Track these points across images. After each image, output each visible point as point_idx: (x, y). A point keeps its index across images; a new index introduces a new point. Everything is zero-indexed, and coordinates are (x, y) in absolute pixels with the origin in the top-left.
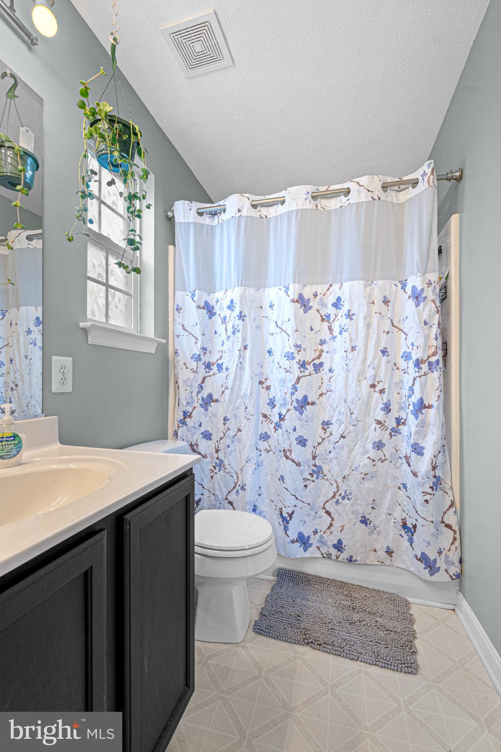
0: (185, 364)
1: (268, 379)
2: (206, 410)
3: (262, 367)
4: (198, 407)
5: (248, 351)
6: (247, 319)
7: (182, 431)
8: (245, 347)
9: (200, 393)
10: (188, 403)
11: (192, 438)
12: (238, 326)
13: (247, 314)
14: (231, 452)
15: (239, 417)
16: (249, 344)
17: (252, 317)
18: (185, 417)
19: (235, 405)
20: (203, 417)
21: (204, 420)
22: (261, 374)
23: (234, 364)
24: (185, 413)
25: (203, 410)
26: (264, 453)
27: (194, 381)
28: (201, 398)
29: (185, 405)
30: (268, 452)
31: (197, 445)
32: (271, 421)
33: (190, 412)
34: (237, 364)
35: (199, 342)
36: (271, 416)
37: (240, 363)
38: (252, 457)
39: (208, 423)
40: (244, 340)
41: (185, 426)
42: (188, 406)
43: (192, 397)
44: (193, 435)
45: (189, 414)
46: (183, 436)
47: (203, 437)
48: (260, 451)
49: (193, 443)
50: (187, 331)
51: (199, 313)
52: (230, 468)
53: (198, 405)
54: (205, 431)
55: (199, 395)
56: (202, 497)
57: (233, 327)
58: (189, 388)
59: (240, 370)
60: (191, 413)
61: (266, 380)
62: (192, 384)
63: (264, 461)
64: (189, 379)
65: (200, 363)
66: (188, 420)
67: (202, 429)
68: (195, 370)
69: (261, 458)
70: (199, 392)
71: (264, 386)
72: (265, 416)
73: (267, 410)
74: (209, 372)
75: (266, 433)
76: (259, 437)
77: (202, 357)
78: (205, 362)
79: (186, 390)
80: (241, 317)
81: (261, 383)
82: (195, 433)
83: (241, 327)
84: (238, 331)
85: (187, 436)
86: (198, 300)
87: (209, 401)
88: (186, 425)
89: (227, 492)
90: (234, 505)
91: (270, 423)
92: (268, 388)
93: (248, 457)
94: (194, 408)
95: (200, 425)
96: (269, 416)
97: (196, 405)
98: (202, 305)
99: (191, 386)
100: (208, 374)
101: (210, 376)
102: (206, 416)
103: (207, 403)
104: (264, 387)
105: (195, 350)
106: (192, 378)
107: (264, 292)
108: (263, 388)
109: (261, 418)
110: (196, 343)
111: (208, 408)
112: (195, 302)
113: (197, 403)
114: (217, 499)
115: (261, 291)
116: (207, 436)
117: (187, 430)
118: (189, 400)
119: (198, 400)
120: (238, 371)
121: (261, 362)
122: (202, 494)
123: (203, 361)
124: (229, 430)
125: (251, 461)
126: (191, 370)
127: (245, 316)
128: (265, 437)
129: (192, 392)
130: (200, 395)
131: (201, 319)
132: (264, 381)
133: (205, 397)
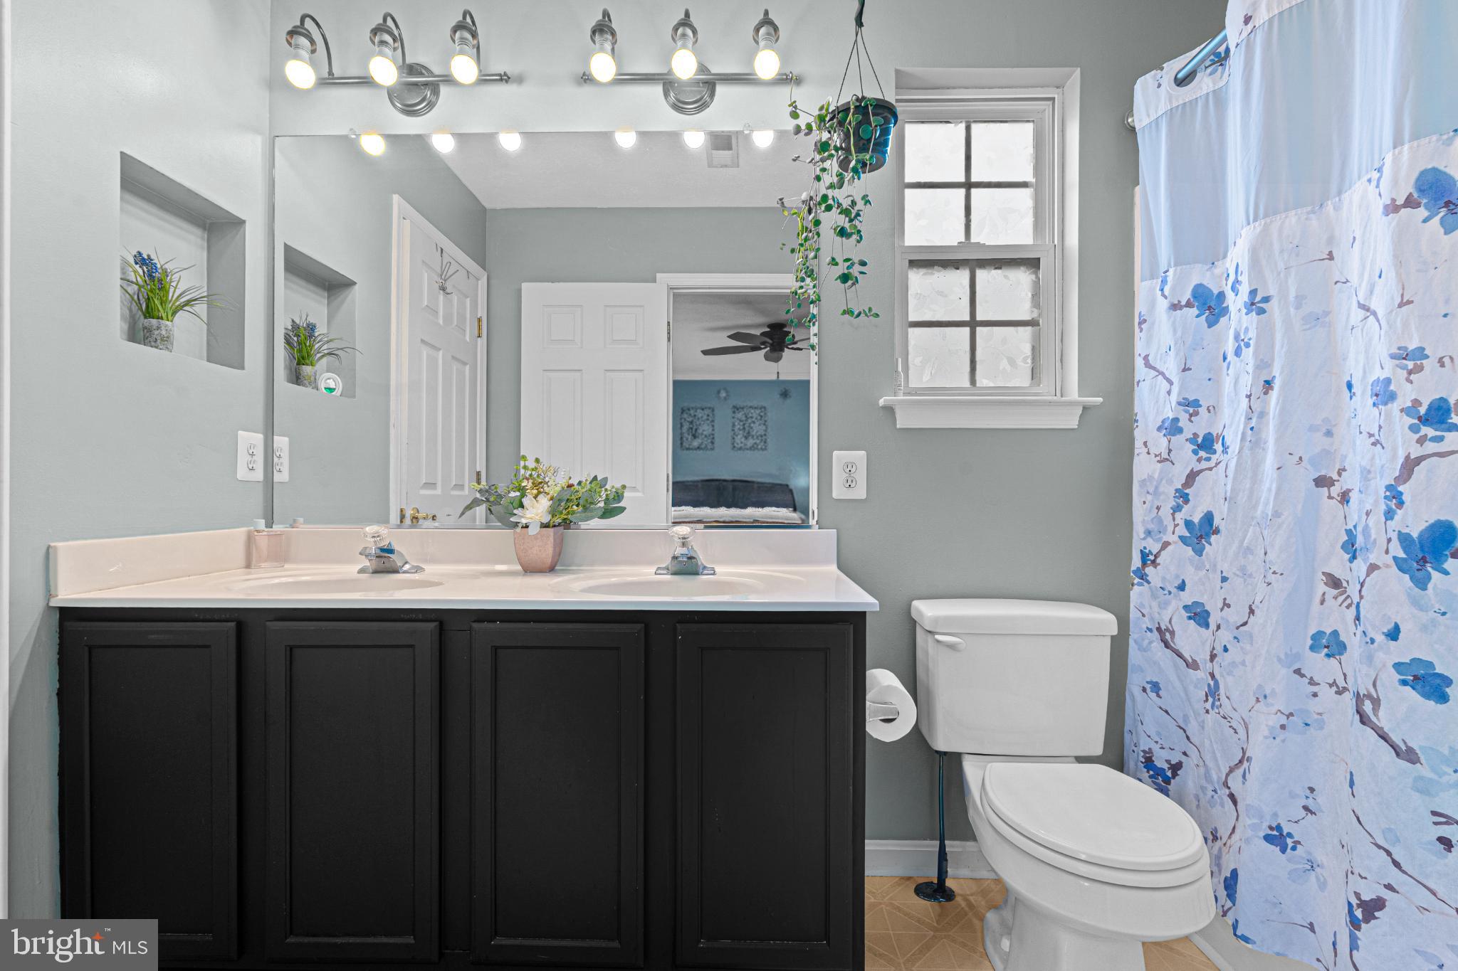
0: (1145, 444)
1: (1344, 470)
2: (1199, 552)
3: (1329, 433)
4: (1175, 543)
5: (1274, 394)
6: (1274, 307)
7: (1141, 594)
8: (1268, 384)
9: (1180, 511)
10: (1149, 533)
11: (1159, 613)
12: (1247, 330)
13: (1272, 291)
14: (1233, 664)
15: (1251, 576)
16: (1277, 375)
17: (1292, 293)
18: (1144, 564)
19: (1242, 542)
20: (1192, 570)
21: (1190, 576)
22: (1327, 454)
23: (1237, 436)
24: (1144, 556)
25: (1189, 551)
26: (1327, 693)
27: (1164, 481)
28: (1182, 523)
29: (1142, 536)
30: (1339, 693)
31: (1172, 633)
32: (1349, 601)
33: (1155, 552)
34: (1244, 434)
35: (1175, 389)
36: (1348, 582)
37: (1252, 429)
38: (1273, 690)
39: (1203, 584)
40: (1263, 364)
41: (1145, 584)
42: (1149, 540)
43: (1160, 521)
44: (1163, 605)
45: (1152, 557)
46: (1142, 605)
47: (1190, 618)
48: (1312, 682)
49: (1163, 627)
50: (1154, 368)
51: (1174, 323)
52: (1229, 707)
53: (1175, 538)
54: (1195, 603)
55: (1178, 515)
56: (1183, 759)
57: (1237, 337)
58: (1149, 498)
59: (1251, 449)
60: (1156, 557)
61: (1339, 474)
62: (1157, 488)
63: (1324, 717)
64: (1150, 477)
65: (1178, 440)
66: (1149, 570)
67: (1187, 597)
68: (1165, 455)
69: (1314, 706)
70: (1177, 509)
71: (1335, 491)
72: (1334, 582)
73: (1338, 564)
74: (1208, 459)
75: (1335, 633)
76: (1309, 642)
77: (1183, 423)
78: (1196, 435)
79: (1144, 503)
80: (1253, 304)
81: (1322, 482)
82: (1167, 603)
83: (1252, 334)
84: (1247, 345)
85: (1151, 608)
86: (1173, 289)
87: (1202, 531)
88: (1148, 582)
89: (1228, 769)
90: (1238, 807)
91: (1345, 604)
92: (1345, 498)
93: (1260, 686)
94: (1166, 545)
95: (1182, 587)
96: (1345, 584)
97: (1168, 537)
98: (1186, 296)
99: (1156, 493)
100: (1204, 465)
101: (1210, 469)
102: (1198, 568)
103: (1201, 537)
104: (1334, 494)
105: (1166, 410)
106: (1156, 476)
107: (1337, 208)
108: (1330, 497)
109: (1321, 588)
110: (1169, 393)
111: (1203, 548)
112: (1166, 298)
113: (1173, 533)
114: (1207, 775)
115: (1329, 206)
116: (1199, 615)
117: (1150, 593)
118: (1151, 526)
119: (1176, 526)
120: (1246, 452)
121: (1326, 420)
122: (1185, 754)
123: (1188, 434)
124: (1229, 606)
125: (1269, 700)
126: (1156, 456)
127: (1266, 299)
128: (1332, 645)
129: (1158, 508)
130: (1180, 517)
131: (1179, 333)
132: (1335, 477)
133: (1196, 520)
